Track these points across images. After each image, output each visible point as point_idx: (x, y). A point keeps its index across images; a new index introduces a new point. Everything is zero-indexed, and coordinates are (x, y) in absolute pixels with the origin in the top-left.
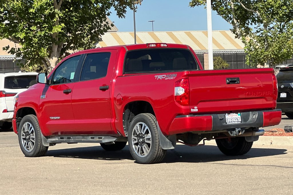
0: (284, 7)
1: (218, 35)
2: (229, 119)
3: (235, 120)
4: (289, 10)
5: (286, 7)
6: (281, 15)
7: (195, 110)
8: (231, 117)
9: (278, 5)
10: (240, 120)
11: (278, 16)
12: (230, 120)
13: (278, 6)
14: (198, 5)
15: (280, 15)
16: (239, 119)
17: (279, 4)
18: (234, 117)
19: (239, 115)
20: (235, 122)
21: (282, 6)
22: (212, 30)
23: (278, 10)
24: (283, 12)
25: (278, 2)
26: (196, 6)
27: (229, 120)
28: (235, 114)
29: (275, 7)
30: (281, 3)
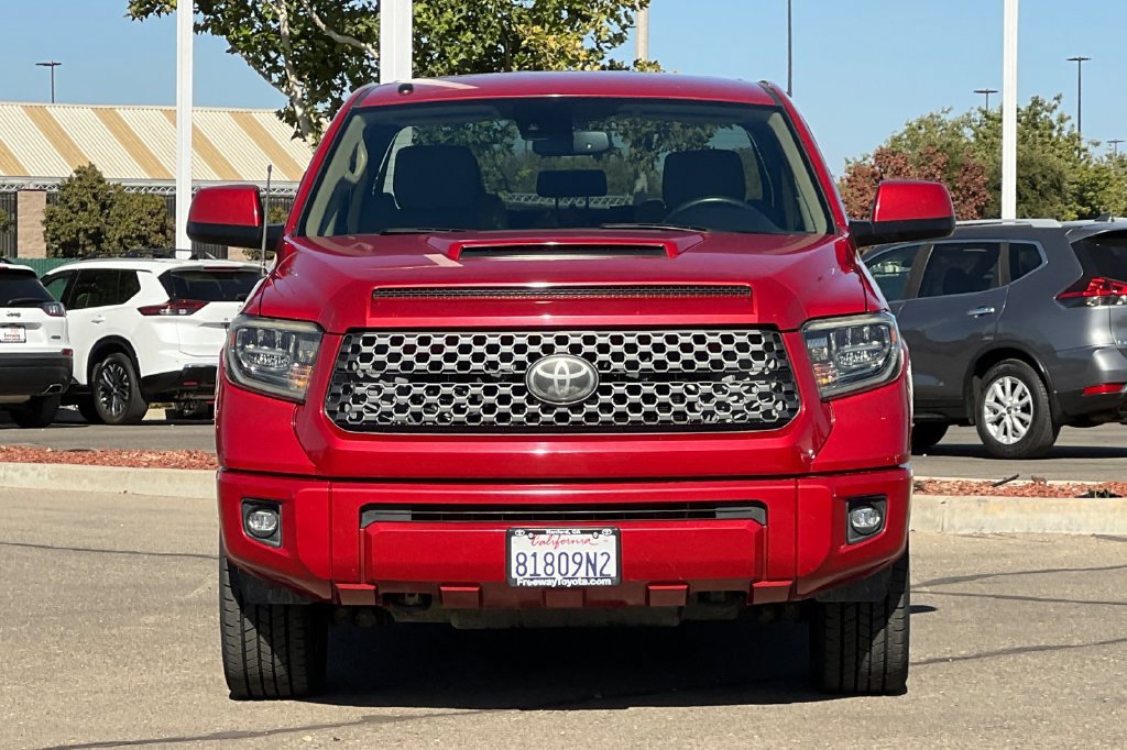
0: (465, 34)
1: (220, 125)
4: (483, 47)
5: (473, 36)
6: (454, 62)
9: (447, 27)
11: (443, 66)
13: (447, 31)
14: (158, 12)
15: (449, 62)
17: (449, 23)
21: (459, 28)
22: (194, 105)
23: (445, 42)
24: (461, 51)
25: (445, 15)
26: (151, 14)
29: (437, 33)
30: (455, 19)
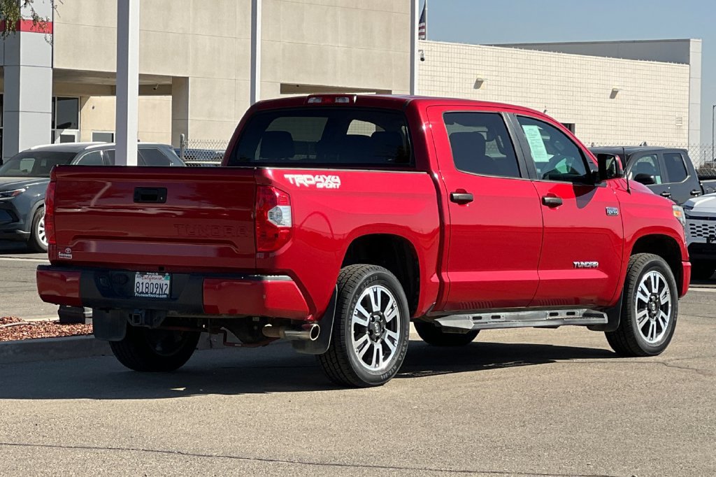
2: (141, 285)
3: (155, 290)
7: (67, 255)
8: (148, 281)
10: (167, 292)
12: (144, 287)
16: (165, 287)
18: (155, 282)
19: (166, 279)
20: (155, 294)
27: (141, 287)
28: (157, 276)
